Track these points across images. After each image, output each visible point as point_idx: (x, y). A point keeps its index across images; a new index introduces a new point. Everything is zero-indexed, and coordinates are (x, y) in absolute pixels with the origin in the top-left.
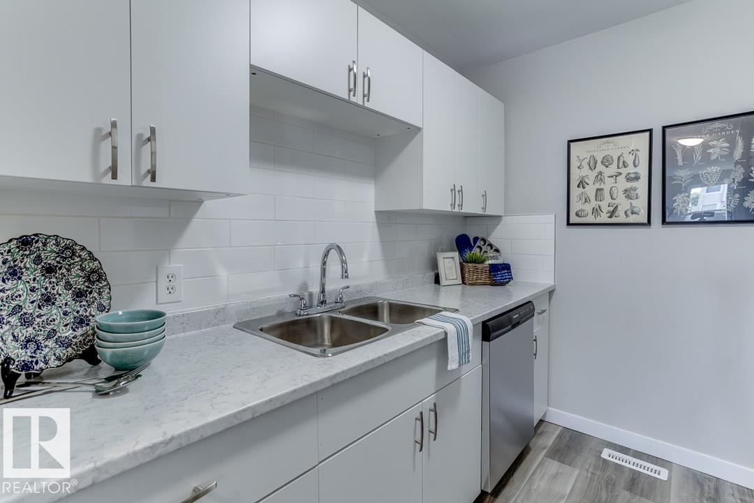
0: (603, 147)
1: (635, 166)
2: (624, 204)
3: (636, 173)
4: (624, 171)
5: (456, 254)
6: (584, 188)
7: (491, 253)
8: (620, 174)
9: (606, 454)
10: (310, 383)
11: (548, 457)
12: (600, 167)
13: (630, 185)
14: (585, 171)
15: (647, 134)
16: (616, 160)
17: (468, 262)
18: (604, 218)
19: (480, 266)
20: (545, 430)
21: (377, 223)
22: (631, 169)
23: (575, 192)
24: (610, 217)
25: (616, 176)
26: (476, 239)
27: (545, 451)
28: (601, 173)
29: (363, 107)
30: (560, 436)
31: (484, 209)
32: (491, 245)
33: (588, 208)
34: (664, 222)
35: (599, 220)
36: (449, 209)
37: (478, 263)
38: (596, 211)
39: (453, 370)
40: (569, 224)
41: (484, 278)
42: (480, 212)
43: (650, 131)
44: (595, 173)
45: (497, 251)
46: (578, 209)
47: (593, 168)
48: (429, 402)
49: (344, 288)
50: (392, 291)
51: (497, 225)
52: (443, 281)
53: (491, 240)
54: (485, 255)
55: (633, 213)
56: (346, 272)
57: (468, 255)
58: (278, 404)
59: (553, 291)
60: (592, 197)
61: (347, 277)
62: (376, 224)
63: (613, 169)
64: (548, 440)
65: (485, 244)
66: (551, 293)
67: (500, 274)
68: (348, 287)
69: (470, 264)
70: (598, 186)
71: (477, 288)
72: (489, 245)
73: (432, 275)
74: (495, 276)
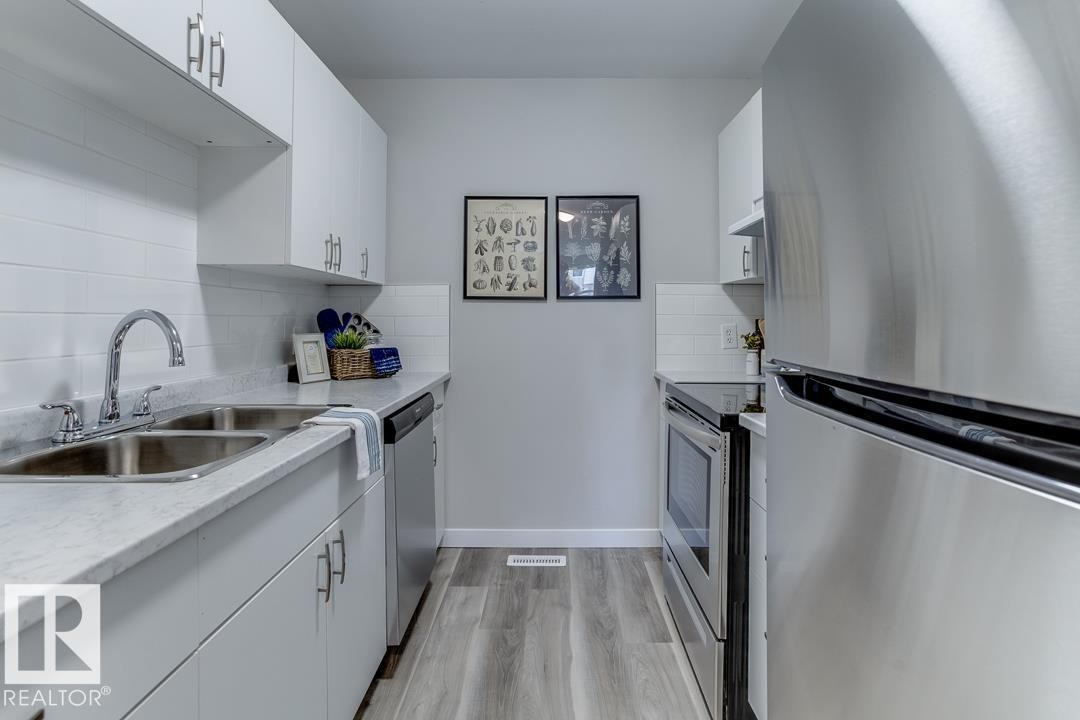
0: (502, 209)
1: (533, 235)
2: (522, 276)
3: (533, 242)
4: (523, 239)
5: (320, 337)
6: (482, 254)
7: (369, 335)
8: (519, 242)
9: (511, 561)
10: (196, 509)
11: (453, 585)
12: (499, 232)
13: (527, 255)
14: (484, 235)
15: (544, 201)
16: (514, 225)
17: (339, 348)
18: (503, 291)
19: (357, 352)
20: (444, 557)
21: (201, 284)
22: (528, 237)
23: (473, 258)
24: (510, 290)
25: (515, 244)
26: (347, 317)
27: (449, 580)
28: (499, 239)
29: (209, 93)
30: (462, 559)
31: (365, 272)
32: (368, 325)
33: (487, 278)
34: (558, 296)
35: (498, 293)
36: (322, 268)
37: (355, 348)
38: (495, 282)
39: (364, 480)
40: (466, 297)
41: (364, 368)
42: (359, 277)
43: (546, 198)
44: (493, 238)
45: (376, 331)
46: (476, 279)
47: (491, 231)
48: (332, 531)
49: (149, 391)
50: (227, 394)
51: (376, 297)
52: (303, 377)
53: (367, 316)
54: (363, 338)
55: (531, 285)
56: (180, 355)
57: (339, 337)
58: (153, 549)
59: (448, 380)
60: (491, 267)
61: (182, 363)
62: (199, 286)
63: (511, 236)
64: (450, 567)
65: (360, 323)
66: (446, 383)
67: (383, 364)
68: (158, 388)
69: (343, 351)
70: (496, 253)
71: (354, 382)
72: (365, 324)
73: (284, 369)
74: (379, 365)
